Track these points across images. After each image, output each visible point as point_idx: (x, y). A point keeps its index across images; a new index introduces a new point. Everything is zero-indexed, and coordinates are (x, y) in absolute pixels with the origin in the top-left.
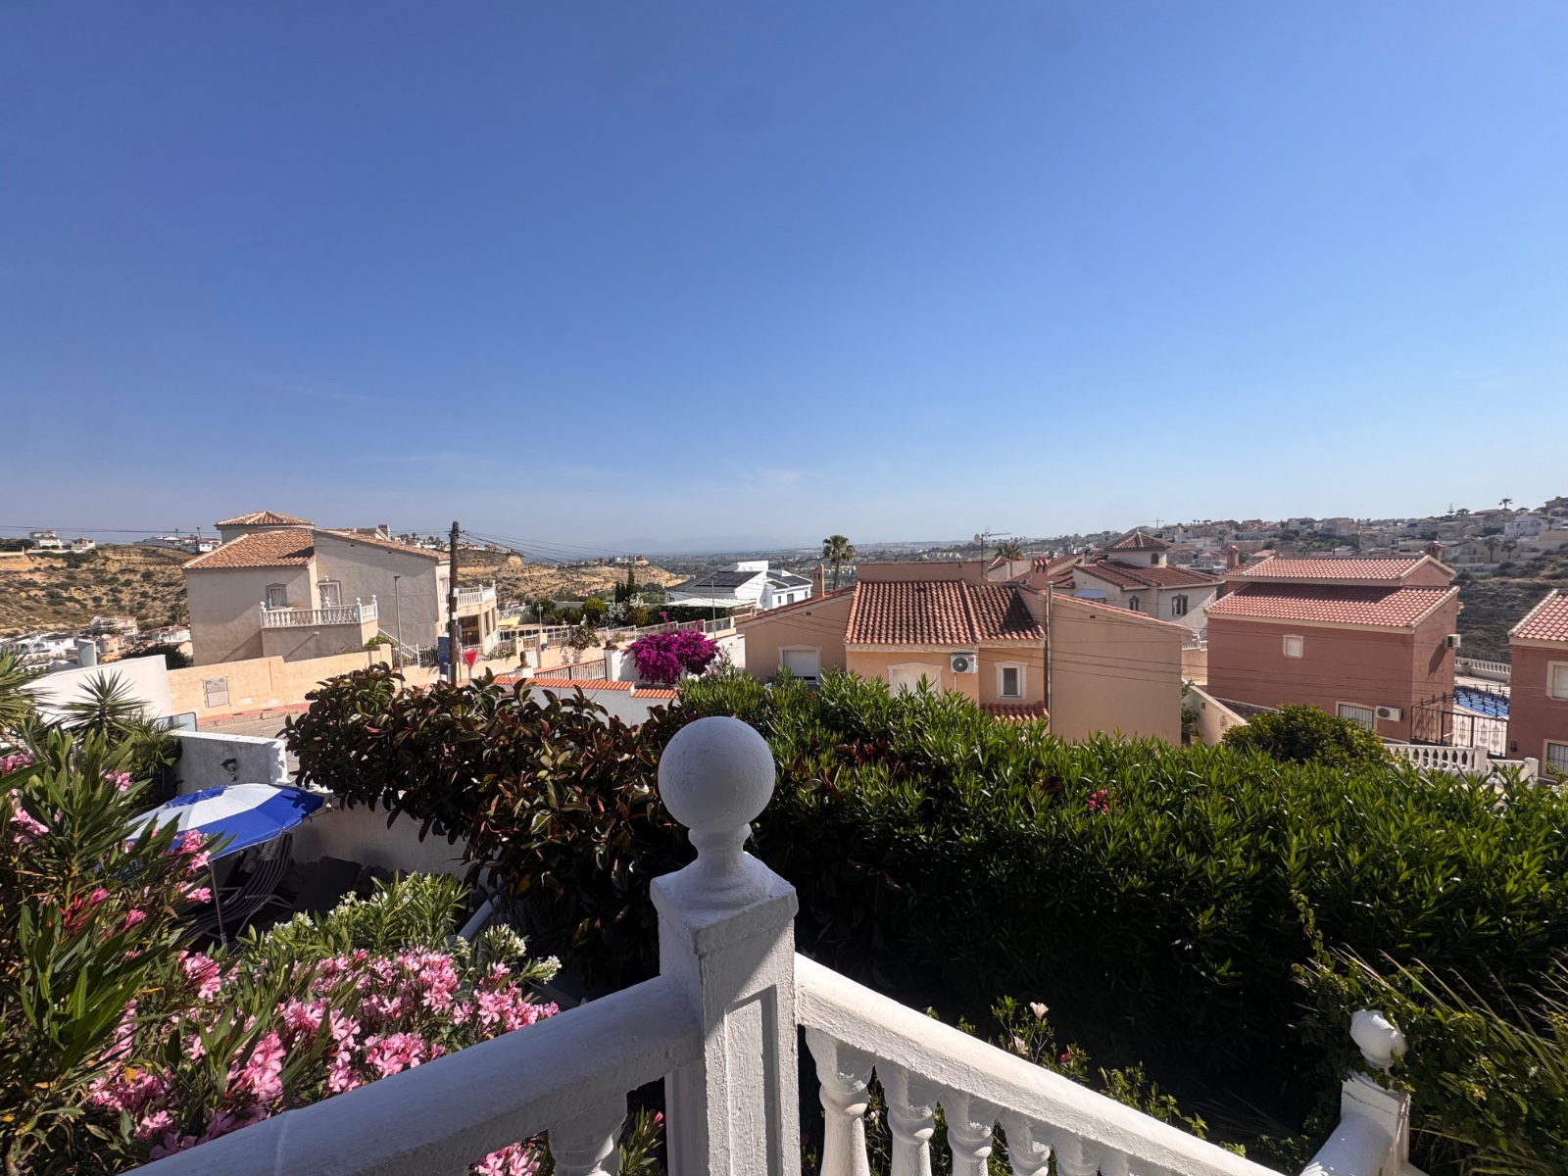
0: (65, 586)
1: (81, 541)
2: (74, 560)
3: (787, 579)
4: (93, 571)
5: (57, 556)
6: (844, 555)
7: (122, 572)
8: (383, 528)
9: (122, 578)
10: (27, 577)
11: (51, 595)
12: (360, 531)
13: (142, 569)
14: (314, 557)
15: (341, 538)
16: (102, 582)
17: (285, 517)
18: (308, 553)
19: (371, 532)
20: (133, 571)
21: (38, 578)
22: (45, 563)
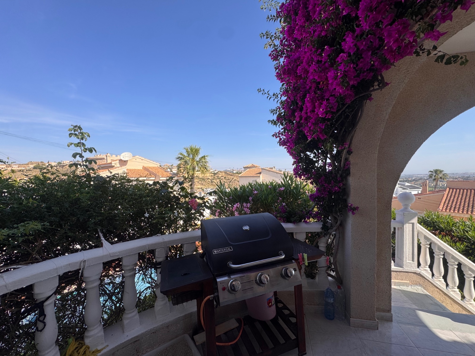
0: (213, 179)
1: (216, 170)
2: (215, 174)
3: (408, 186)
4: (217, 176)
5: (212, 173)
6: (441, 178)
7: (221, 177)
8: (274, 167)
9: (221, 178)
10: (208, 177)
11: (211, 181)
12: (270, 168)
13: (224, 176)
14: (261, 174)
15: (267, 170)
16: (218, 179)
17: (255, 165)
18: (260, 173)
19: (272, 168)
20: (223, 177)
21: (210, 178)
22: (211, 174)
